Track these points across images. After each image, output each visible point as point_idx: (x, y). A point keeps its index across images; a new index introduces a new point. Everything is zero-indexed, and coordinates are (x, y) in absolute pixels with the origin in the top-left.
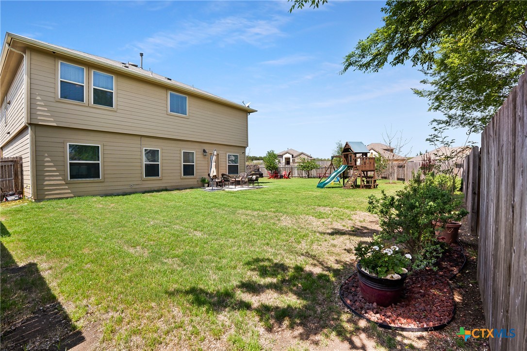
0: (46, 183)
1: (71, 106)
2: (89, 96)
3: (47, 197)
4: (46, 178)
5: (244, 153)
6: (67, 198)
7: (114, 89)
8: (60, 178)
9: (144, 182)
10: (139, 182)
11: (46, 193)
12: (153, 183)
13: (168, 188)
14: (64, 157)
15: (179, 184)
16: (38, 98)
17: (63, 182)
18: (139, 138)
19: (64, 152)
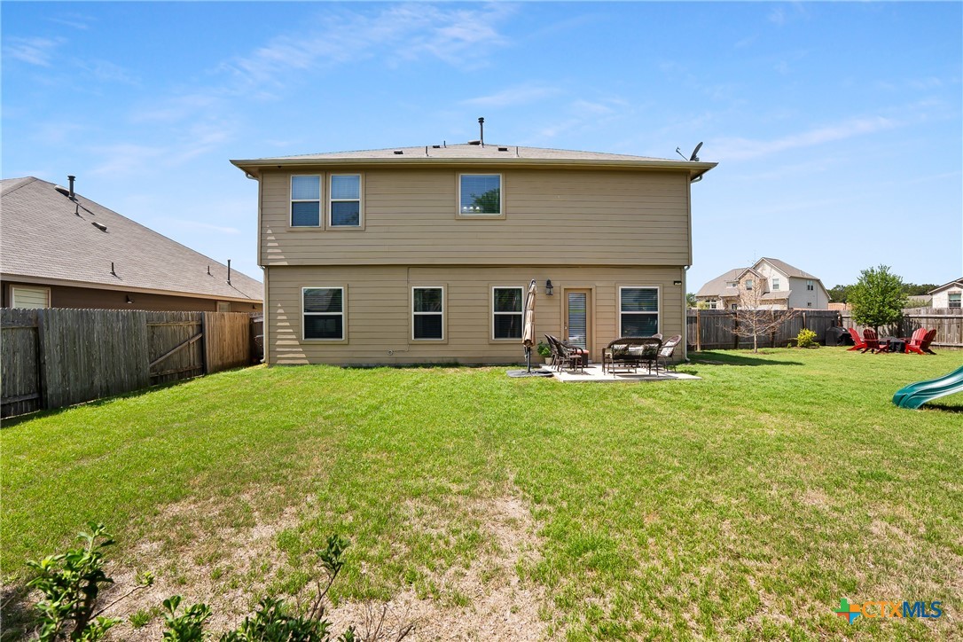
0: (279, 343)
1: (304, 234)
2: (325, 215)
3: (279, 362)
4: (279, 337)
5: (680, 282)
6: (302, 365)
7: (360, 196)
8: (294, 337)
9: (412, 348)
10: (405, 348)
11: (279, 356)
12: (428, 348)
13: (461, 361)
14: (298, 307)
15: (486, 354)
16: (269, 232)
17: (297, 343)
18: (405, 270)
19: (298, 301)
